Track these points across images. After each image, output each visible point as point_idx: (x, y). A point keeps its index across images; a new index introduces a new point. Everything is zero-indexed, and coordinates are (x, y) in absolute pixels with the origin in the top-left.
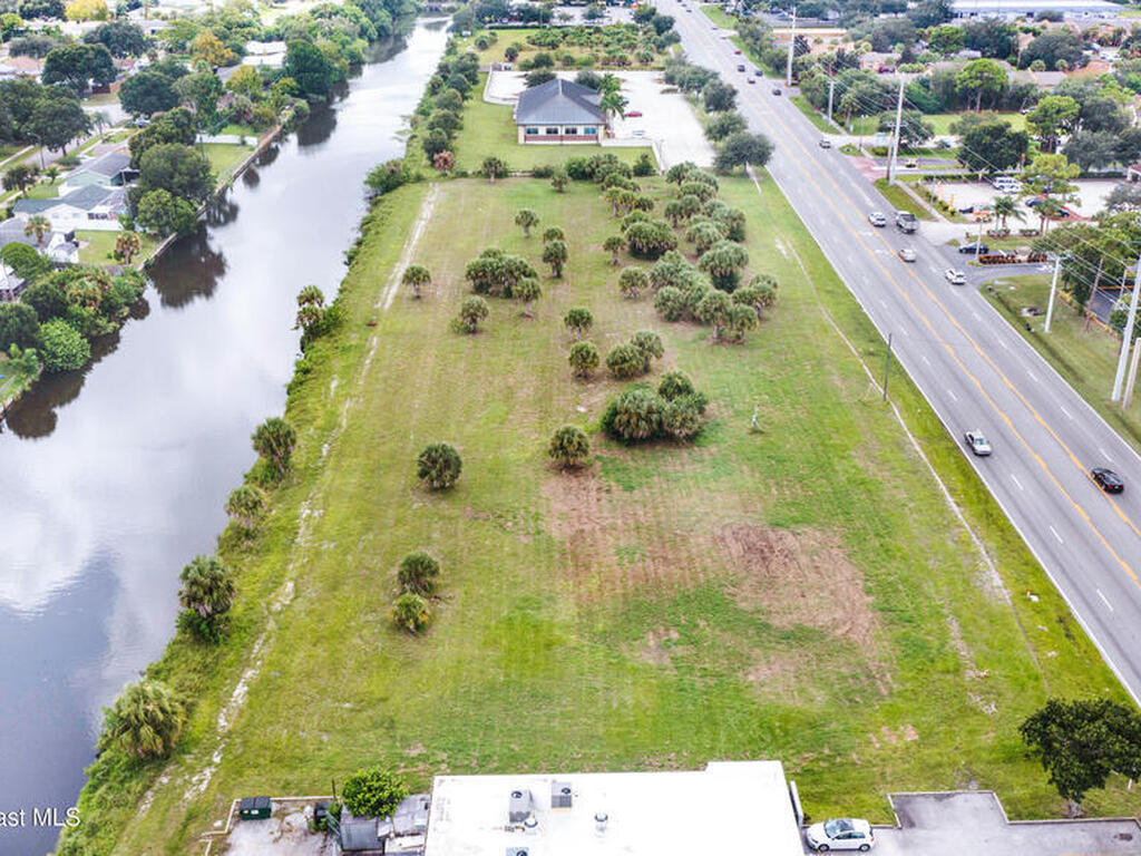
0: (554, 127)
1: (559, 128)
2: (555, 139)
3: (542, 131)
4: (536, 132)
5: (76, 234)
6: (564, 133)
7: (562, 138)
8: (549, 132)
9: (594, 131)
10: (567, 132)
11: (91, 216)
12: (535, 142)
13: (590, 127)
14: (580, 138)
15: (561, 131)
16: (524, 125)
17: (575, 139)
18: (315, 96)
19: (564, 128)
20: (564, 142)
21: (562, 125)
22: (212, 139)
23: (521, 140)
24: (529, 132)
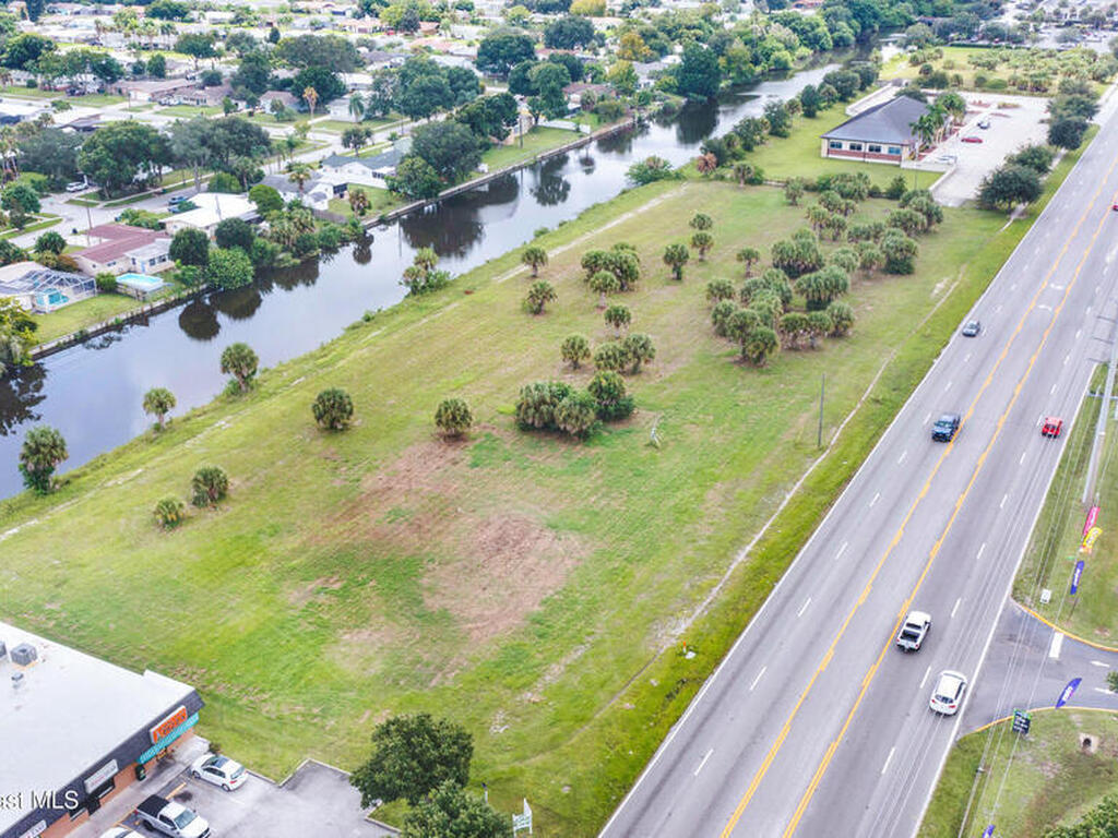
0: (857, 143)
1: (863, 144)
2: (858, 155)
3: (846, 146)
4: (840, 146)
5: (348, 187)
6: (867, 150)
7: (864, 155)
8: (852, 147)
9: (898, 151)
10: (871, 149)
11: (375, 175)
12: (836, 157)
13: (895, 147)
14: (883, 157)
15: (865, 148)
16: (828, 139)
17: (878, 157)
18: (695, 95)
19: (868, 145)
20: (867, 160)
21: (866, 142)
22: (548, 124)
23: (824, 154)
24: (833, 146)
